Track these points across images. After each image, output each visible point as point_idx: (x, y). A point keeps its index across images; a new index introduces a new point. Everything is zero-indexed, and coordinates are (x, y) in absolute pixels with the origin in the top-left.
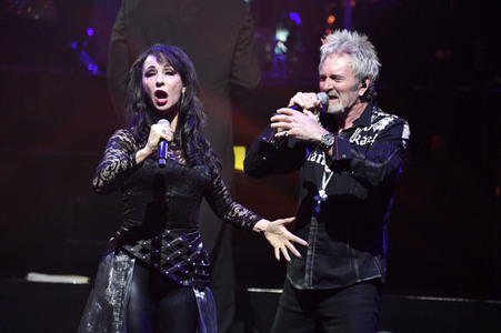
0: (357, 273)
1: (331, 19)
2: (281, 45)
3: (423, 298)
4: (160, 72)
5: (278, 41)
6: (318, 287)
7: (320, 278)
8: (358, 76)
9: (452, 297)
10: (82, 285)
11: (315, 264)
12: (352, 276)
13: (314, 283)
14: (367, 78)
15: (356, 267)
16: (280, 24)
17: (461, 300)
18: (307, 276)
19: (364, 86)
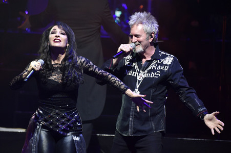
0: (154, 128)
1: (142, 7)
2: (117, 19)
3: (185, 139)
4: (58, 32)
5: (116, 17)
6: (135, 135)
7: (136, 131)
8: (148, 33)
9: (199, 138)
10: (23, 133)
11: (134, 124)
12: (152, 129)
13: (134, 133)
14: (152, 33)
15: (153, 125)
16: (118, 9)
17: (203, 140)
18: (130, 130)
19: (152, 37)
